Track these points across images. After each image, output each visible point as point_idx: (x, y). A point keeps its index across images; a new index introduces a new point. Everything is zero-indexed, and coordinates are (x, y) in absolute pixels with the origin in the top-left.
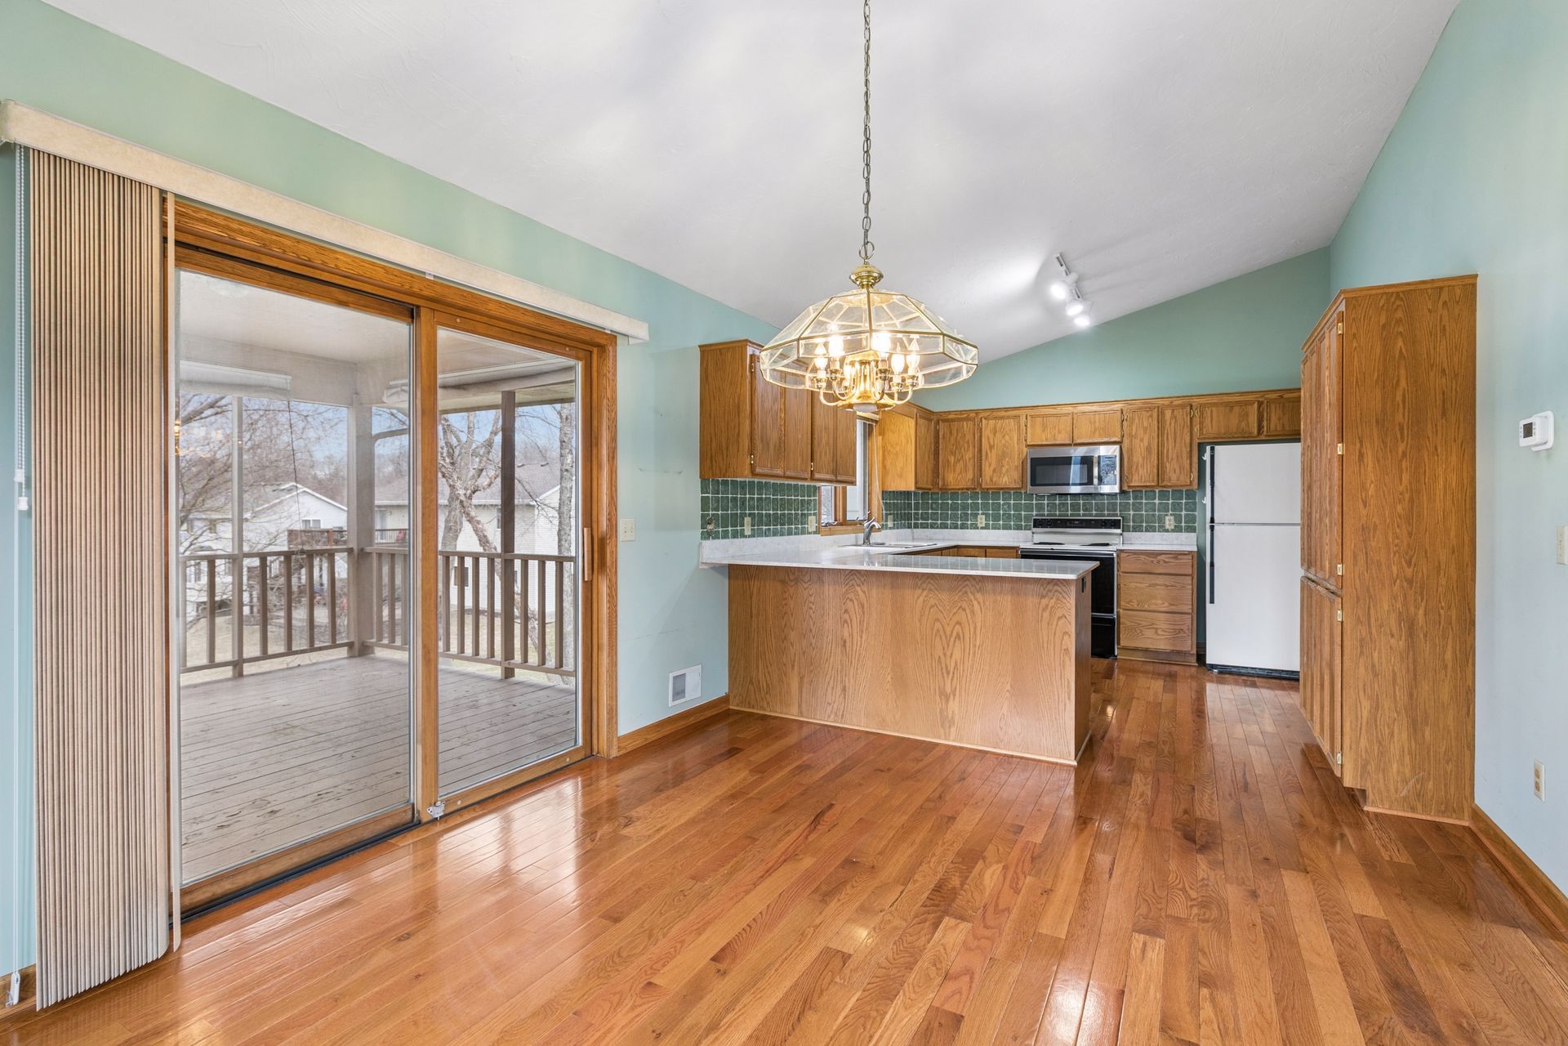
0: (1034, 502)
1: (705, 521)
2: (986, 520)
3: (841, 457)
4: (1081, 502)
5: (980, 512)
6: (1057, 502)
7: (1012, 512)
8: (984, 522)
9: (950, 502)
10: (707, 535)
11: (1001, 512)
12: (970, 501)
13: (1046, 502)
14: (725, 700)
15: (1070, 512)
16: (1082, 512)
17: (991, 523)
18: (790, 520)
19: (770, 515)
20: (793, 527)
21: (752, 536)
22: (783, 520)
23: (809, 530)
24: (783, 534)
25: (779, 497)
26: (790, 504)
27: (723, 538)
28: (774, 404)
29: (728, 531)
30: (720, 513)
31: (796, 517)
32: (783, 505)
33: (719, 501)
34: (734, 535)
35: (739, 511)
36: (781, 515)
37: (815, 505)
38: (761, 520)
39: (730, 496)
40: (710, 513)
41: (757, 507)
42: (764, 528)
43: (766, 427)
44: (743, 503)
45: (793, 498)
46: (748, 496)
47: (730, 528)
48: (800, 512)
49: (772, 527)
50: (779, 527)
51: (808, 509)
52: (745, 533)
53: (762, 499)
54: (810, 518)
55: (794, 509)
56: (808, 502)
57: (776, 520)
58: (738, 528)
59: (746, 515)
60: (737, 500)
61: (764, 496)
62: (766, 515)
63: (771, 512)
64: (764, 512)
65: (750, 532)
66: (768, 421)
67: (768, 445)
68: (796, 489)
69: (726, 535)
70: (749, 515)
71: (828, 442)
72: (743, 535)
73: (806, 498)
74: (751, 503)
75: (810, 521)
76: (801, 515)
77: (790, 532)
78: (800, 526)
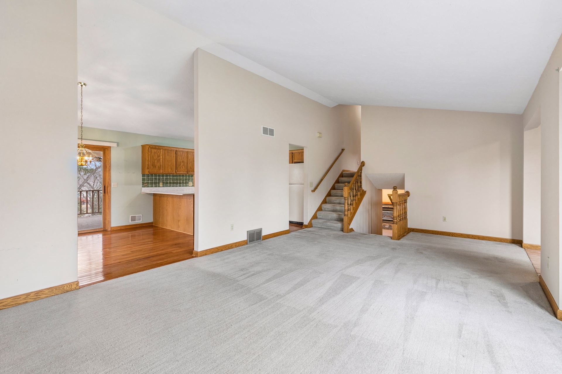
1: (143, 183)
3: (190, 168)
10: (143, 187)
14: (152, 223)
18: (180, 183)
19: (171, 182)
20: (182, 185)
21: (163, 187)
22: (177, 183)
23: (189, 185)
24: (176, 186)
25: (175, 178)
26: (180, 179)
27: (151, 187)
28: (158, 157)
29: (153, 186)
30: (150, 181)
31: (183, 182)
32: (177, 179)
33: (149, 179)
34: (155, 186)
35: (157, 181)
36: (176, 182)
37: (192, 180)
38: (167, 183)
39: (154, 178)
40: (146, 181)
41: (166, 180)
42: (168, 185)
43: (155, 163)
44: (159, 179)
45: (181, 178)
46: (161, 178)
47: (154, 185)
48: (185, 181)
49: (172, 185)
50: (175, 185)
51: (188, 181)
52: (160, 186)
53: (167, 178)
54: (189, 183)
55: (182, 181)
56: (189, 179)
57: (174, 183)
58: (157, 185)
59: (160, 182)
60: (156, 179)
61: (168, 178)
62: (169, 182)
63: (172, 181)
64: (168, 181)
65: (162, 186)
66: (156, 161)
67: (155, 167)
68: (183, 176)
69: (152, 186)
70: (162, 182)
71: (184, 165)
72: (159, 186)
73: (188, 178)
74: (163, 179)
75: (190, 184)
76: (185, 182)
77: (180, 186)
78: (185, 185)
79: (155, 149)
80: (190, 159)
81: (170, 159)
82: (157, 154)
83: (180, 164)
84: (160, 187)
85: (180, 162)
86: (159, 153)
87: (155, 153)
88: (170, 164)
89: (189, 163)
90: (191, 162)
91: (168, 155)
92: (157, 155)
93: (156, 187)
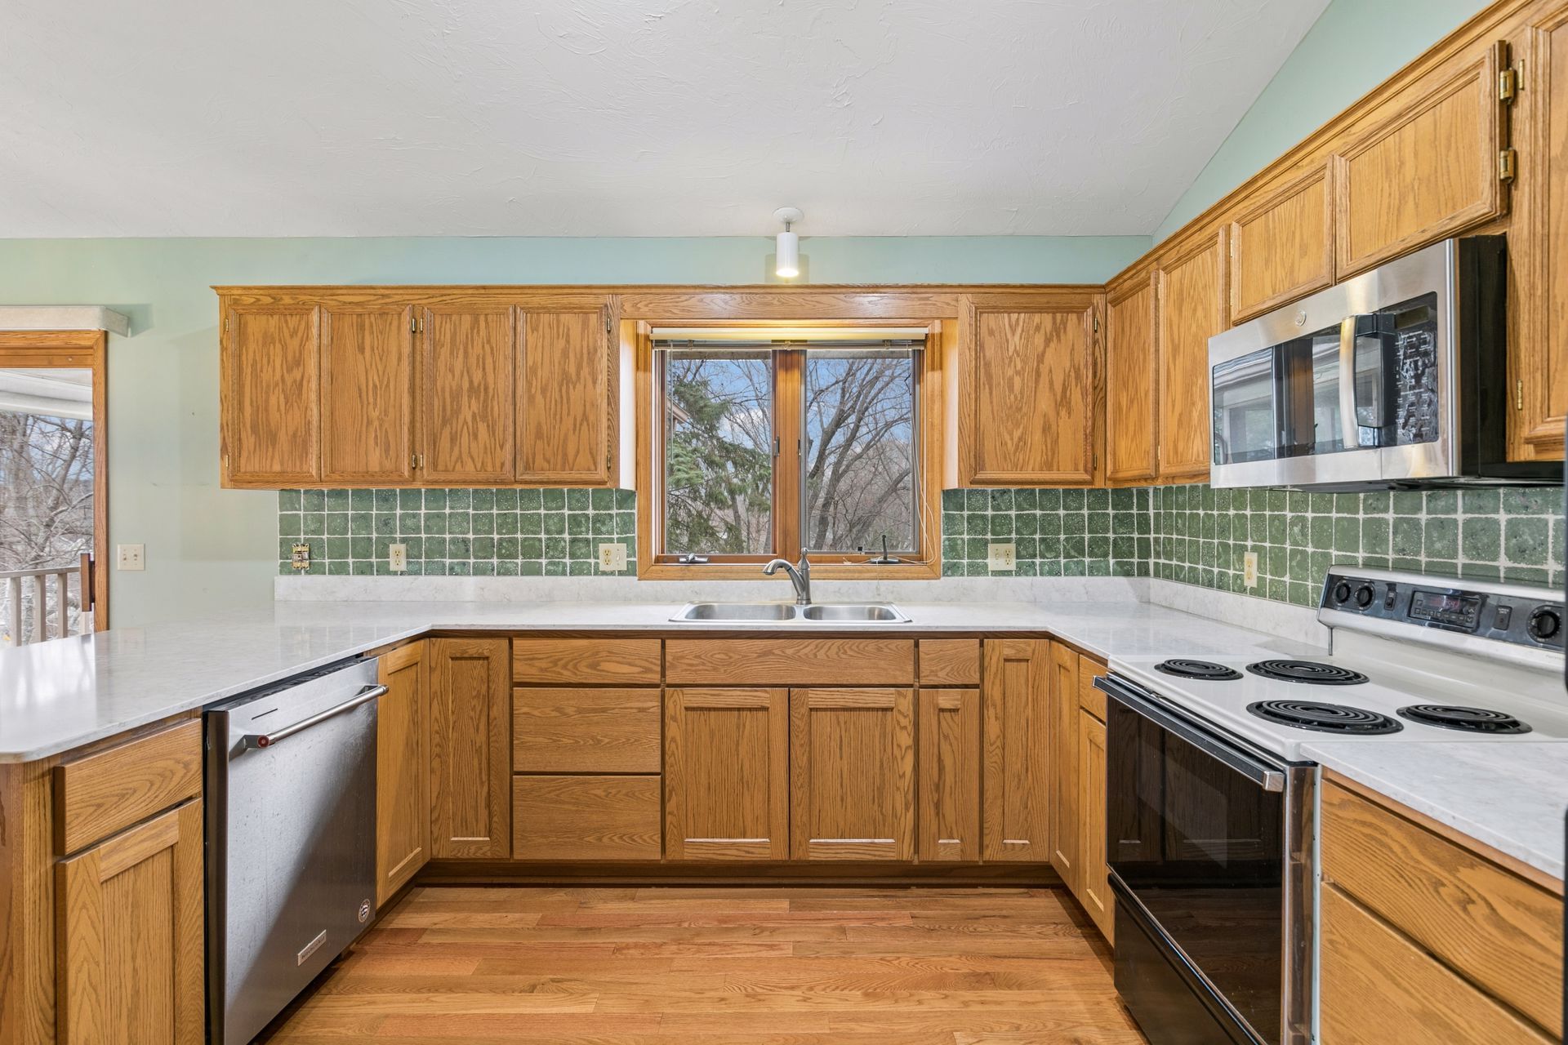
0: (1361, 516)
1: (287, 549)
2: (1259, 568)
4: (1503, 517)
5: (1249, 543)
6: (1423, 516)
7: (1310, 549)
8: (1255, 574)
9: (1201, 512)
10: (285, 569)
11: (1288, 546)
12: (1232, 512)
13: (1390, 516)
15: (1461, 560)
16: (1503, 563)
17: (1268, 577)
18: (531, 550)
19: (465, 541)
20: (544, 561)
21: (410, 573)
22: (507, 550)
23: (602, 567)
24: (504, 572)
25: (495, 511)
26: (531, 523)
27: (331, 573)
28: (290, 370)
29: (347, 564)
30: (325, 537)
31: (553, 545)
32: (508, 524)
33: (320, 520)
34: (363, 570)
35: (374, 535)
36: (501, 541)
37: (626, 524)
38: (437, 548)
39: (350, 512)
40: (302, 536)
41: (428, 529)
42: (448, 561)
43: (267, 410)
44: (386, 523)
45: (542, 511)
46: (398, 512)
47: (350, 560)
48: (566, 536)
49: (472, 561)
50: (495, 561)
51: (597, 531)
52: (393, 567)
53: (440, 516)
54: (602, 547)
55: (547, 532)
56: (597, 519)
57: (485, 548)
58: (374, 560)
59: (394, 541)
60: (366, 518)
61: (447, 511)
62: (453, 541)
63: (471, 536)
64: (447, 536)
65: (403, 567)
66: (273, 401)
67: (273, 438)
68: (554, 497)
69: (340, 569)
70: (403, 541)
71: (484, 415)
72: (384, 570)
73: (591, 512)
74: (409, 522)
75: (607, 553)
76: (573, 541)
77: (531, 571)
78: (567, 561)
79: (269, 311)
80: (533, 371)
81: (374, 377)
82: (284, 347)
83: (457, 412)
84: (389, 573)
85: (456, 396)
86: (296, 342)
87: (267, 340)
88: (375, 414)
89: (531, 399)
90: (544, 391)
91: (362, 349)
92: (285, 356)
93: (362, 573)
